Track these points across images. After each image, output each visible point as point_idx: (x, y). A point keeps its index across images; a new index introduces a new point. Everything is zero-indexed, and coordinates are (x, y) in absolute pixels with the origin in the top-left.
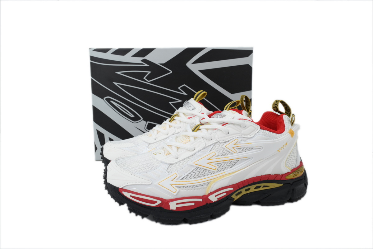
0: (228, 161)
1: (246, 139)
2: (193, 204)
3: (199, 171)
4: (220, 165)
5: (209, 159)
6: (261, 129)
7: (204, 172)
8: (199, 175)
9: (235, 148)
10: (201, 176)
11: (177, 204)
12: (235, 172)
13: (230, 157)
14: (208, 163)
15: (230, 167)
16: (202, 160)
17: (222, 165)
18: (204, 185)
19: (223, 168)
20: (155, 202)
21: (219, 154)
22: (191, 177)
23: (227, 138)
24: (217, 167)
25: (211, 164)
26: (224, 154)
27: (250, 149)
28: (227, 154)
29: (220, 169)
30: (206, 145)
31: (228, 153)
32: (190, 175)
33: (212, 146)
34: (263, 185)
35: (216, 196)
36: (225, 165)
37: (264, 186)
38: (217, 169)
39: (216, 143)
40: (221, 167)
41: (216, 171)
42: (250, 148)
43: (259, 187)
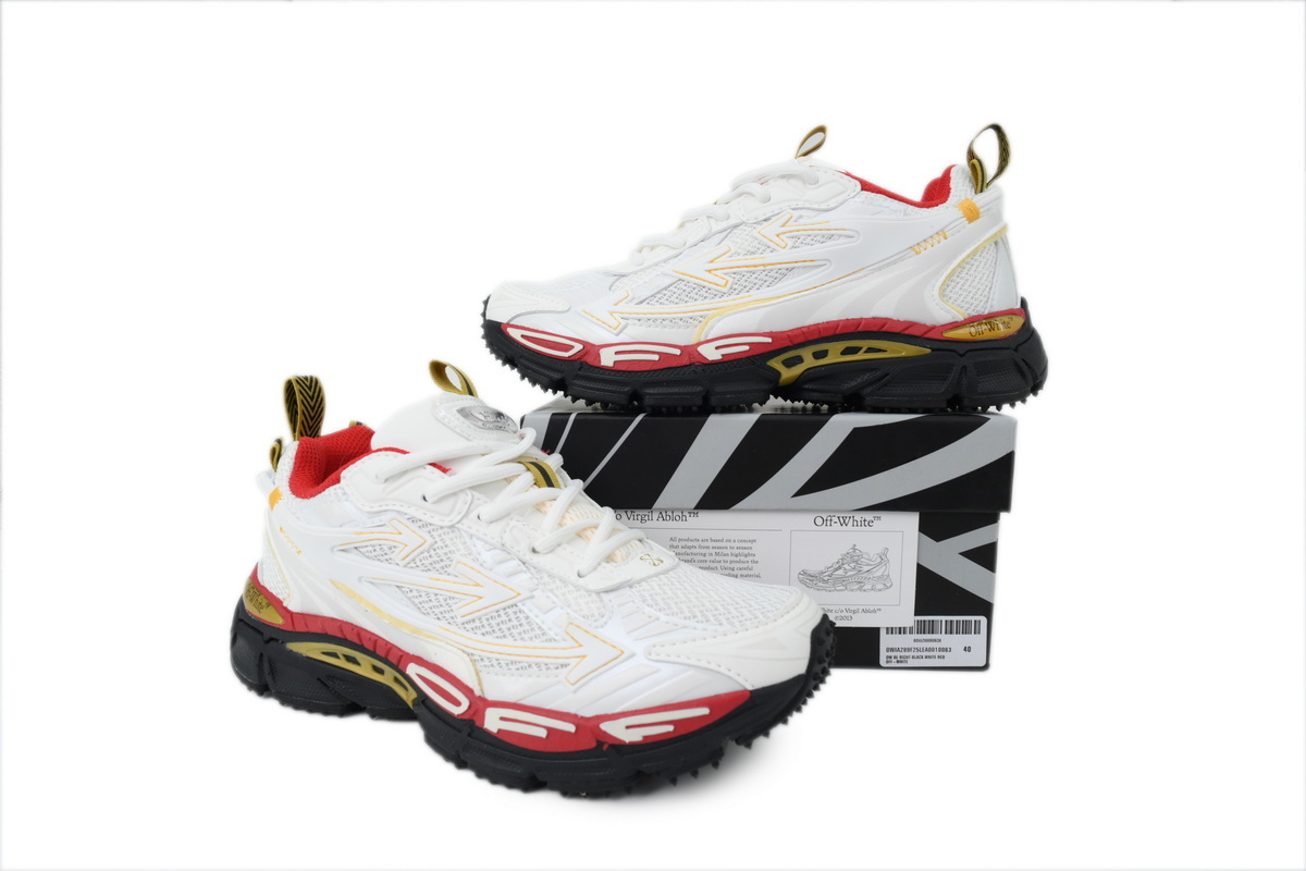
0: (762, 268)
1: (816, 213)
2: (656, 357)
3: (685, 287)
4: (738, 277)
5: (712, 262)
6: (862, 189)
7: (696, 291)
8: (683, 297)
9: (783, 236)
10: (686, 299)
11: (616, 353)
12: (779, 297)
13: (769, 258)
14: (710, 271)
15: (767, 283)
16: (694, 265)
17: (745, 278)
18: (690, 321)
19: (747, 284)
20: (570, 348)
21: (740, 251)
22: (662, 300)
23: (765, 211)
24: (731, 280)
25: (715, 272)
26: (753, 250)
27: (822, 240)
28: (761, 251)
29: (740, 288)
30: (710, 230)
31: (763, 248)
32: (659, 296)
33: (725, 233)
34: (865, 344)
35: (717, 348)
36: (751, 279)
37: (870, 350)
38: (729, 286)
39: (736, 226)
40: (742, 282)
41: (725, 290)
42: (823, 236)
43: (855, 350)
